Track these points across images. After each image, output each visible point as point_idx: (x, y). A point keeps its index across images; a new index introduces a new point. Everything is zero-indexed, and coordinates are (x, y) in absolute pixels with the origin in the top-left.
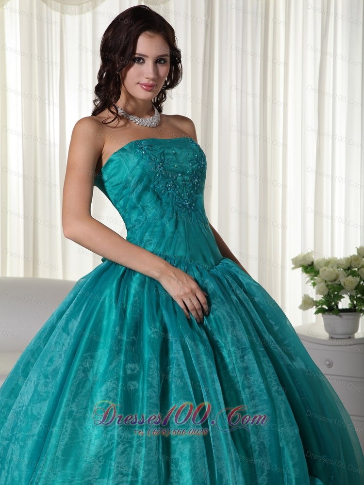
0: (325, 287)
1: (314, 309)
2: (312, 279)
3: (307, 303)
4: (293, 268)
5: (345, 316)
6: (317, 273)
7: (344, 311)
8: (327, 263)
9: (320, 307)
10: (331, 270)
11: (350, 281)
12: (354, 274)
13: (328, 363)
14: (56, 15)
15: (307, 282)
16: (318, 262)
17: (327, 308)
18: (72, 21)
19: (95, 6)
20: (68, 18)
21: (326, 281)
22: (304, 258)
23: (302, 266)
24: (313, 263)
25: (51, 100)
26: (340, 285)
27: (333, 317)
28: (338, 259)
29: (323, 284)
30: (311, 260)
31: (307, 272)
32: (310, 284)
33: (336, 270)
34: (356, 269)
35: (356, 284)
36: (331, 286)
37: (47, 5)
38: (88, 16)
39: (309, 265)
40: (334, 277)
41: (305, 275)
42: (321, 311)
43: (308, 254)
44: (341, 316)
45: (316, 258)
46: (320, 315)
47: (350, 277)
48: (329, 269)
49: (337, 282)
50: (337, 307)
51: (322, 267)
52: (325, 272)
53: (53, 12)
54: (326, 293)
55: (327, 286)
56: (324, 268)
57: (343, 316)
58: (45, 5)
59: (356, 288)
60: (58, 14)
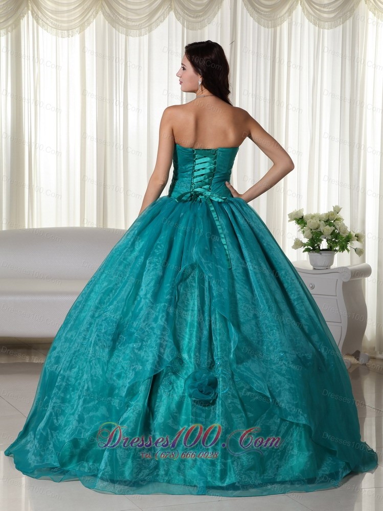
0: (310, 233)
1: (303, 249)
2: (302, 228)
3: (298, 244)
4: (289, 221)
5: (324, 254)
6: (305, 224)
7: (323, 250)
8: (313, 217)
9: (306, 247)
10: (315, 221)
11: (327, 230)
12: (330, 225)
13: (311, 286)
14: (122, 37)
15: (299, 231)
16: (306, 216)
17: (312, 248)
18: (133, 41)
19: (150, 31)
20: (131, 39)
21: (311, 230)
22: (297, 213)
23: (295, 219)
24: (303, 217)
25: (118, 99)
26: (321, 232)
27: (316, 254)
28: (321, 214)
29: (309, 231)
30: (302, 215)
31: (298, 224)
32: (301, 232)
33: (319, 222)
34: (333, 221)
35: (332, 231)
36: (315, 232)
37: (116, 29)
38: (145, 38)
39: (300, 219)
40: (316, 226)
41: (298, 226)
42: (308, 250)
43: (300, 210)
44: (321, 254)
45: (305, 214)
46: (306, 253)
47: (328, 227)
48: (313, 221)
49: (318, 230)
50: (319, 247)
51: (308, 219)
52: (311, 223)
53: (120, 34)
54: (311, 237)
55: (312, 233)
56: (310, 220)
57: (322, 254)
58: (114, 29)
59: (331, 234)
60: (124, 36)
